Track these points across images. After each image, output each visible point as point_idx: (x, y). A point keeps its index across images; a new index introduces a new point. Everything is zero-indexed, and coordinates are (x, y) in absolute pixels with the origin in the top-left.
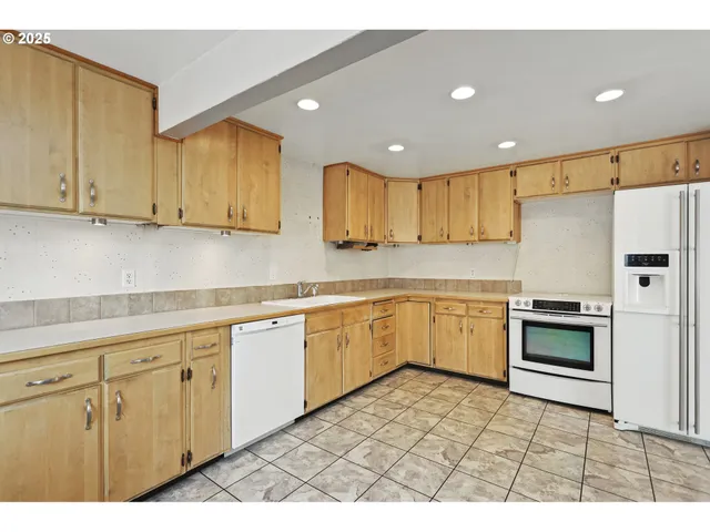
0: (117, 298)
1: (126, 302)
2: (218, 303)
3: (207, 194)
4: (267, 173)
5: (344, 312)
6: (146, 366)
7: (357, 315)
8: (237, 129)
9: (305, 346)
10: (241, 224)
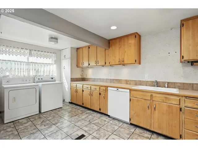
0: (108, 79)
3: (114, 58)
4: (130, 46)
5: (154, 95)
6: (95, 90)
7: (164, 99)
8: (120, 39)
9: (130, 100)
10: (122, 63)
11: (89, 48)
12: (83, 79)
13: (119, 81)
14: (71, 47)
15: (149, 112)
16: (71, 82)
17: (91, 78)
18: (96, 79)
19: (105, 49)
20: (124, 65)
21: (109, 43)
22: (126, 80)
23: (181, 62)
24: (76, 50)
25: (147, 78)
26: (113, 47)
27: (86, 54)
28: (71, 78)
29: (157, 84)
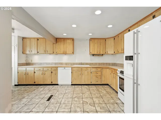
0: (53, 63)
1: (54, 63)
2: (66, 65)
3: (60, 50)
4: (70, 44)
5: (82, 68)
6: (47, 70)
7: (86, 69)
8: (64, 39)
9: (72, 72)
10: (65, 53)
11: (38, 40)
12: (28, 64)
13: (61, 64)
14: (18, 36)
15: (80, 76)
16: (18, 67)
17: (37, 63)
18: (42, 63)
19: (53, 43)
20: (66, 54)
21: (56, 40)
22: (66, 63)
23: (90, 54)
24: (22, 39)
25: (77, 61)
26: (59, 43)
27: (34, 44)
28: (18, 64)
29: (82, 64)
